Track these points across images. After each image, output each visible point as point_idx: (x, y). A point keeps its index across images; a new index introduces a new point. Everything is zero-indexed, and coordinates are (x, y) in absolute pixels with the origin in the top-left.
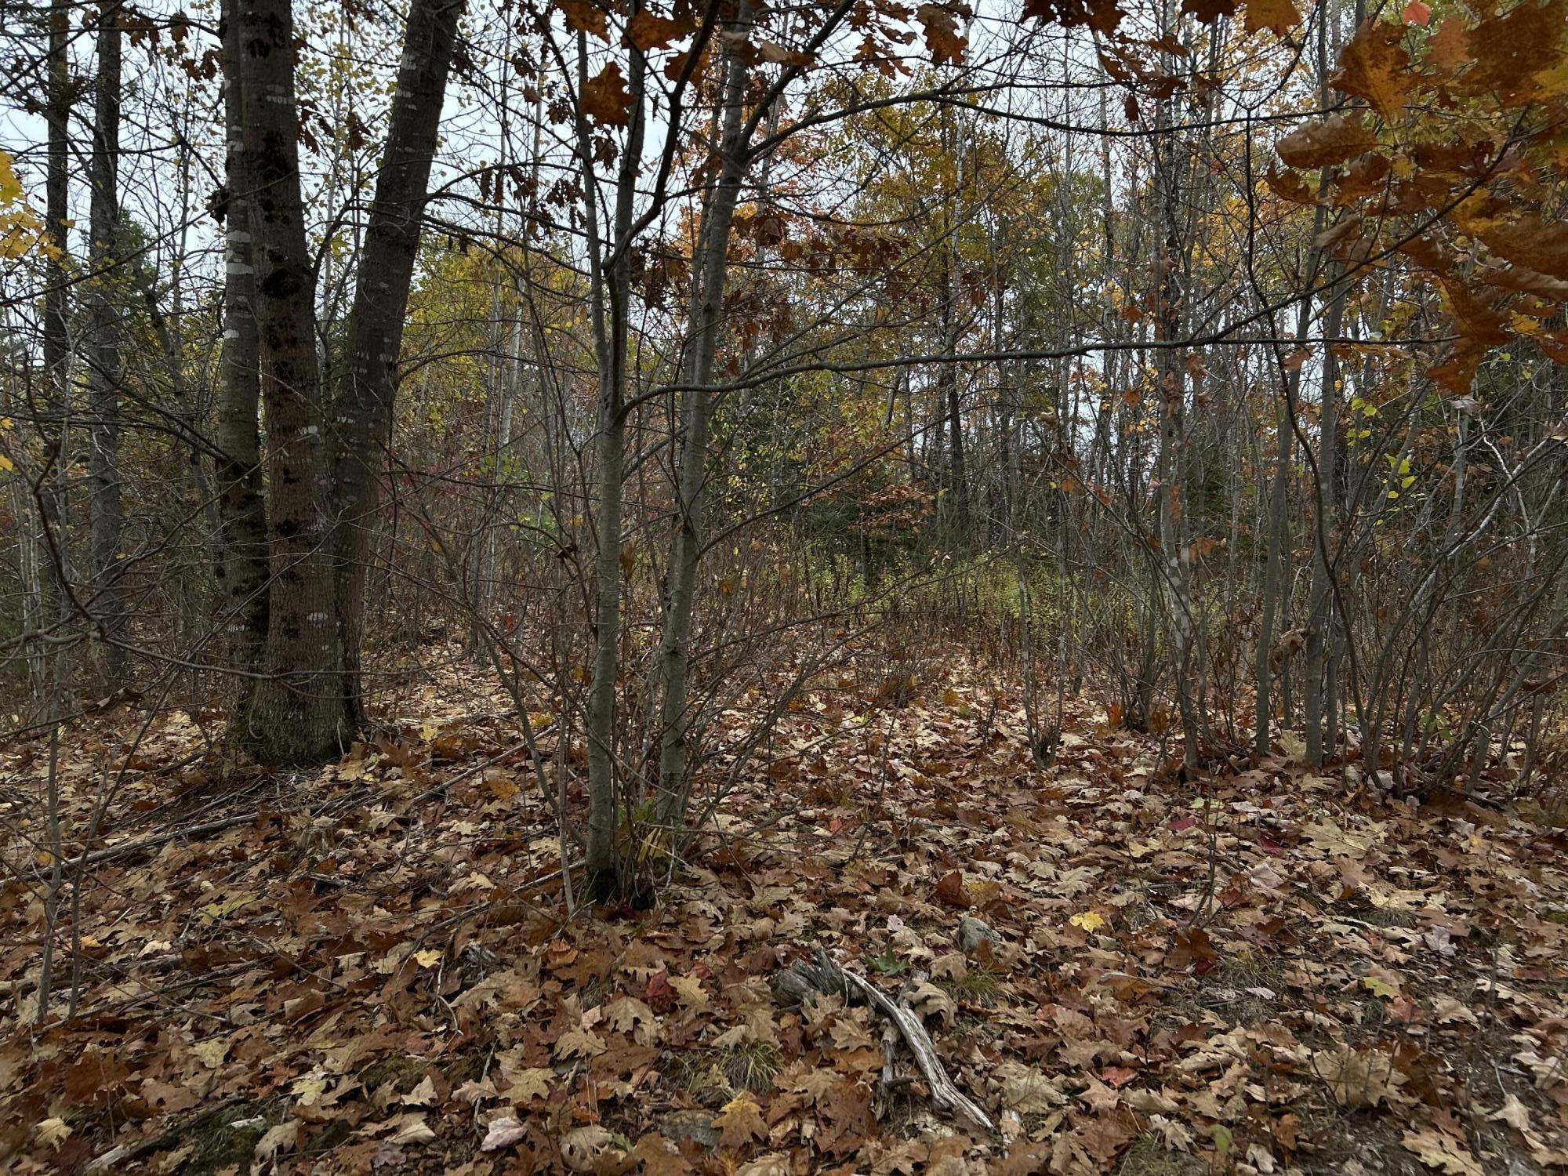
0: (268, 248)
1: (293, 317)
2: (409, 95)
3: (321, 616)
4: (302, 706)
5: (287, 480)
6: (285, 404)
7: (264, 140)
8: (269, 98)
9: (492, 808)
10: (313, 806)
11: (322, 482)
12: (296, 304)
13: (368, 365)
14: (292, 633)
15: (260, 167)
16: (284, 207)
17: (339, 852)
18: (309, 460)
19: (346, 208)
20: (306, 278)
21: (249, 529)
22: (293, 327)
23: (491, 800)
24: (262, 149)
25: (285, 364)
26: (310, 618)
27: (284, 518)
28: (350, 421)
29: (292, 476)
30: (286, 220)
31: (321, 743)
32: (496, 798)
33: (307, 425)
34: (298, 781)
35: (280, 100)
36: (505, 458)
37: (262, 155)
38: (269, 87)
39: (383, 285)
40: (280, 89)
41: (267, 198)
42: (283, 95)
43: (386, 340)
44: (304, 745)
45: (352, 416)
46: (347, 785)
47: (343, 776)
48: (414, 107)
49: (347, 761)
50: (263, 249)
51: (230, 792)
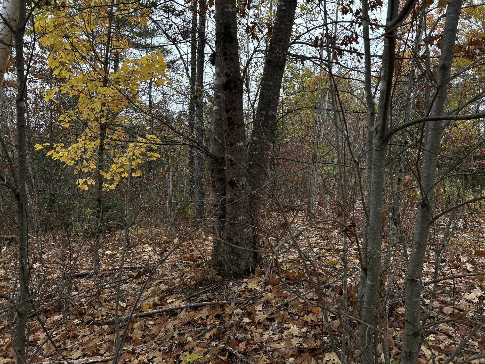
0: (225, 71)
1: (234, 98)
2: (283, 3)
3: (244, 218)
4: (236, 254)
5: (232, 165)
6: (231, 134)
7: (224, 27)
8: (226, 10)
9: (309, 318)
10: (236, 301)
11: (245, 165)
12: (235, 93)
13: (265, 117)
14: (233, 225)
15: (222, 39)
16: (231, 54)
17: (240, 336)
18: (240, 156)
19: (255, 51)
20: (239, 82)
21: (221, 182)
22: (234, 103)
23: (308, 313)
24: (222, 31)
25: (231, 118)
26: (240, 218)
27: (230, 179)
28: (257, 139)
29: (233, 163)
30: (232, 59)
31: (244, 268)
32: (311, 312)
33: (239, 142)
34: (233, 286)
35: (230, 10)
36: (321, 146)
37: (223, 34)
38: (226, 5)
39: (271, 83)
40: (230, 5)
41: (224, 51)
42: (231, 8)
43: (272, 106)
44: (237, 269)
45: (258, 137)
46: (250, 291)
47: (250, 286)
48: (285, 8)
49: (252, 278)
50: (223, 72)
51: (209, 287)
